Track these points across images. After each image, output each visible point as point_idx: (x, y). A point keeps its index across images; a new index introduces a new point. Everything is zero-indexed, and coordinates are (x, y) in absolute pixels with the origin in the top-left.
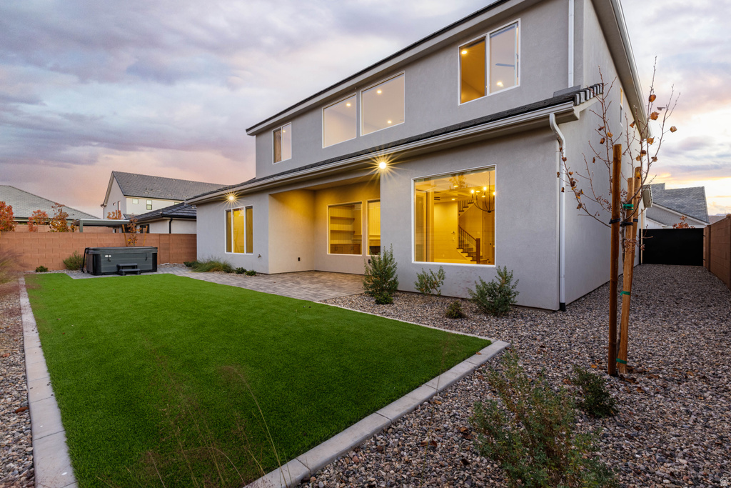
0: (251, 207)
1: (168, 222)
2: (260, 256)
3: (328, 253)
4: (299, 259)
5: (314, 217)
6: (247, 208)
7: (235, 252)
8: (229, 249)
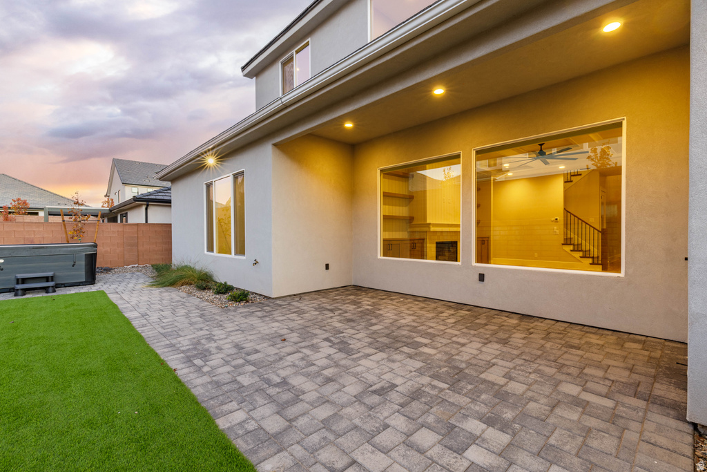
0: (242, 173)
1: (144, 207)
2: (256, 263)
3: (380, 256)
4: (327, 267)
5: (352, 191)
6: (236, 176)
7: (220, 252)
8: (210, 249)
